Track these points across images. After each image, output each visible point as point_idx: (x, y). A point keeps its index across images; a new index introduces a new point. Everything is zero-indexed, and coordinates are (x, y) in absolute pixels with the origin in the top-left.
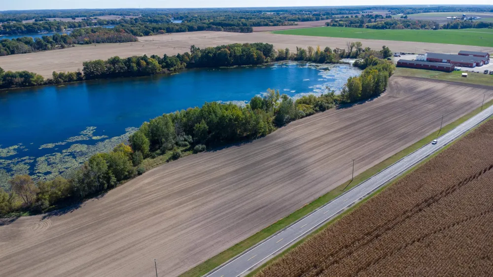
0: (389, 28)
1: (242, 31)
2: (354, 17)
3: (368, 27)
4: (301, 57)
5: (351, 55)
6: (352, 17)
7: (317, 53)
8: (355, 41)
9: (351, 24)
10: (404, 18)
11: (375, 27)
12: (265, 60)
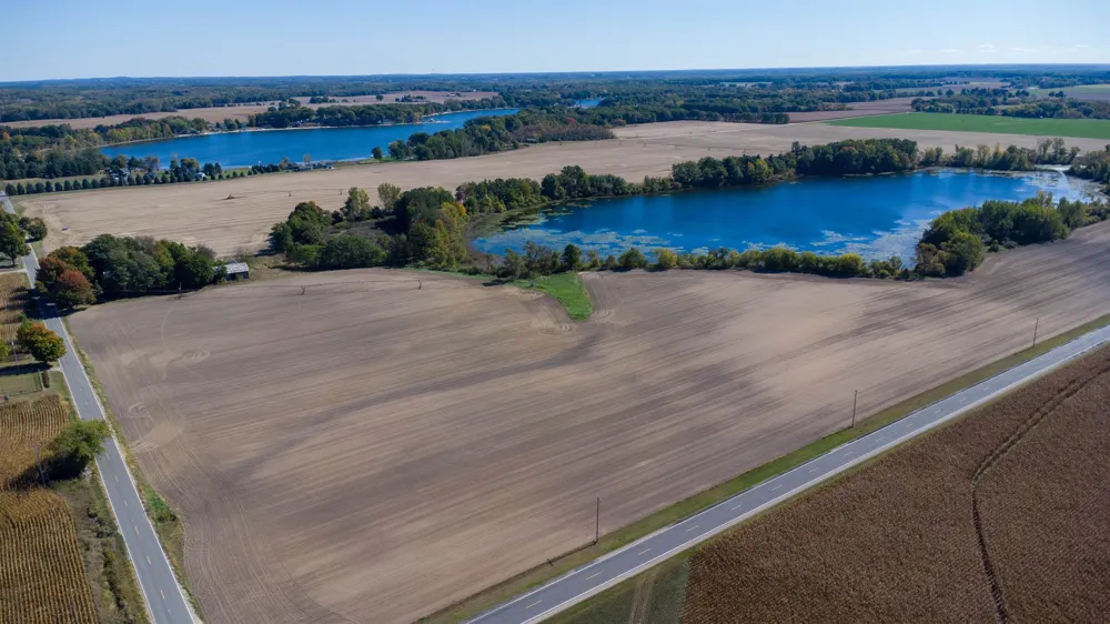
0: (1052, 116)
1: (766, 120)
2: (944, 92)
3: (1005, 113)
4: (961, 161)
5: (1046, 158)
6: (940, 93)
7: (996, 154)
9: (964, 107)
10: (1057, 95)
11: (1020, 114)
12: (910, 165)
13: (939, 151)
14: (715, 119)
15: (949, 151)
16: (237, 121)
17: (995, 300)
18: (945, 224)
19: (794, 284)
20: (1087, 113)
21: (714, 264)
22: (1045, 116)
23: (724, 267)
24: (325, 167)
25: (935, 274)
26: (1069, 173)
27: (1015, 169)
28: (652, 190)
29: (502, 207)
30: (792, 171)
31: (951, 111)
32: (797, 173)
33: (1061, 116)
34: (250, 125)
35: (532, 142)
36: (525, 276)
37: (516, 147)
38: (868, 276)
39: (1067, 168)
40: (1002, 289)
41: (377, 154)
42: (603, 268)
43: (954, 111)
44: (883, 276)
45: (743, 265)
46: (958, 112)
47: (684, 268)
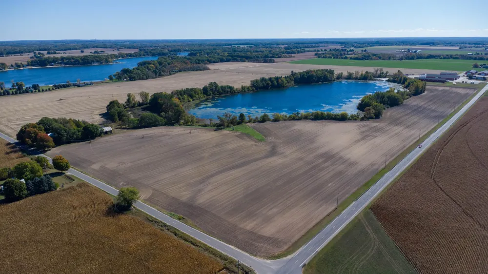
0: (368, 59)
1: (265, 62)
4: (350, 77)
5: (378, 75)
6: (322, 50)
7: (362, 74)
8: (379, 68)
9: (335, 56)
12: (333, 79)
13: (342, 74)
14: (244, 61)
15: (345, 74)
16: (21, 63)
17: (397, 125)
18: (366, 100)
19: (329, 124)
20: (380, 58)
21: (296, 118)
22: (365, 59)
23: (300, 119)
24: (90, 85)
25: (372, 118)
26: (388, 81)
27: (369, 80)
28: (245, 91)
29: (191, 100)
30: (293, 82)
31: (331, 58)
32: (295, 83)
33: (371, 59)
34: (28, 65)
35: (176, 72)
36: (228, 126)
37: (170, 74)
38: (351, 120)
39: (387, 79)
40: (395, 122)
41: (111, 78)
42: (254, 122)
43: (333, 57)
44: (356, 120)
45: (306, 118)
46: (334, 58)
47: (285, 120)
